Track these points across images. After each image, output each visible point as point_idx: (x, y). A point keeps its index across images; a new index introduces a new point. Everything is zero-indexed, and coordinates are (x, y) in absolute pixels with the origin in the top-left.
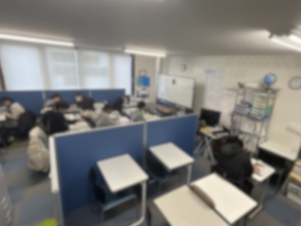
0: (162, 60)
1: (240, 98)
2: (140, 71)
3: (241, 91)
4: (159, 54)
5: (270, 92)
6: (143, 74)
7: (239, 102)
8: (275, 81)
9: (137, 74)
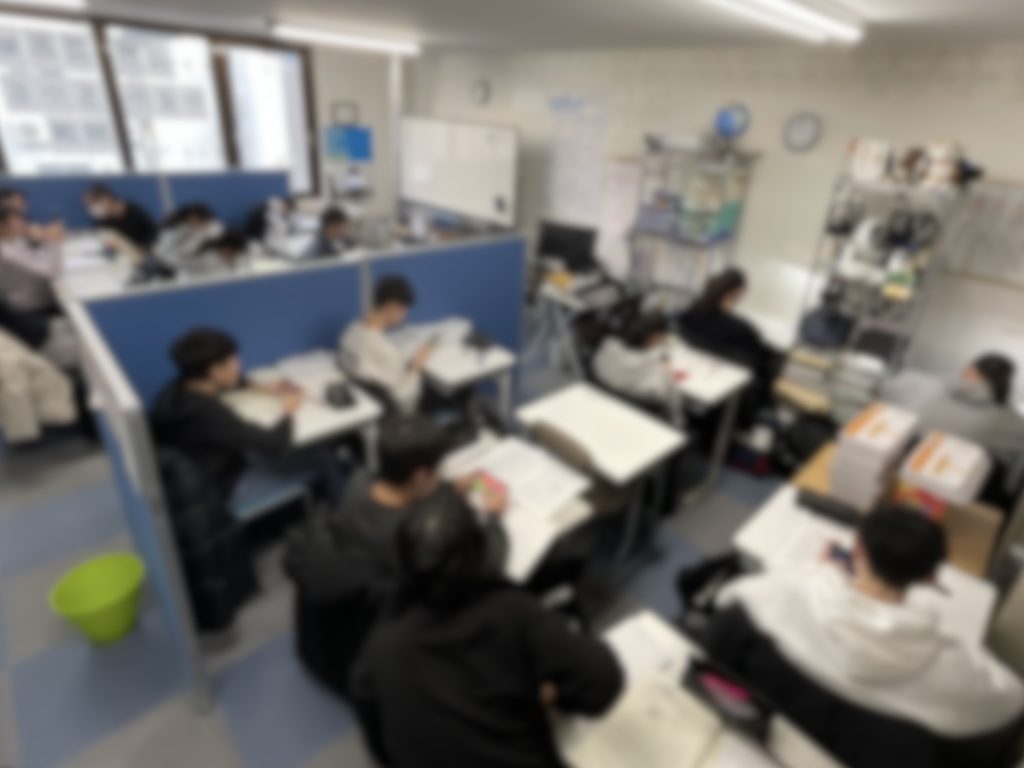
0: (409, 66)
1: (653, 185)
2: (335, 107)
3: (654, 162)
4: (399, 43)
5: (730, 160)
6: (345, 116)
7: (648, 198)
8: (744, 128)
9: (324, 119)
